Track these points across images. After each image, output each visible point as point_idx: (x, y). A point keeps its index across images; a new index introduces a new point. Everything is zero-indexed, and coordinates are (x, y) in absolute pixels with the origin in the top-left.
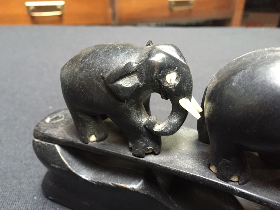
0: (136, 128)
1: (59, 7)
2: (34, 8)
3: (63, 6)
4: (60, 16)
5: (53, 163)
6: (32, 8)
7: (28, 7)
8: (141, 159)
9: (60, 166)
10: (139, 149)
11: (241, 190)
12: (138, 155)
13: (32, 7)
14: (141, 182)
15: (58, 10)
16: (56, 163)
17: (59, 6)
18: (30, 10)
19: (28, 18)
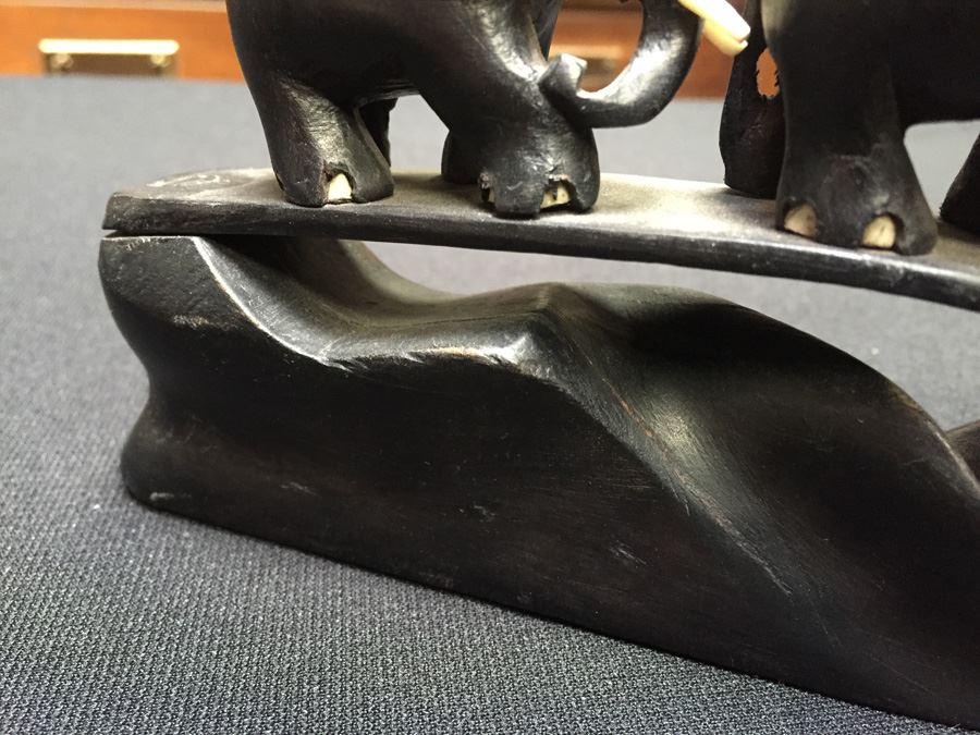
0: (512, 96)
1: (159, 61)
2: (69, 61)
5: (179, 313)
6: (61, 61)
8: (529, 223)
9: (209, 318)
10: (521, 183)
11: (907, 265)
12: (516, 208)
13: (62, 55)
14: (522, 340)
16: (191, 308)
17: (158, 57)
18: (55, 65)
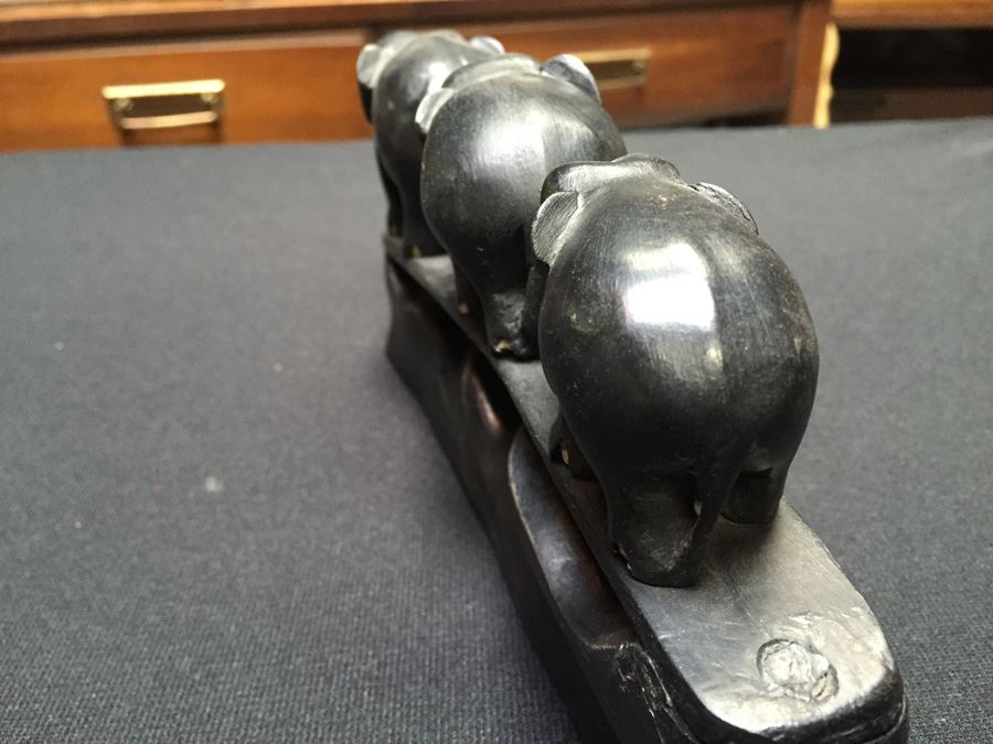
1: (209, 99)
2: (130, 104)
3: (219, 95)
4: (215, 126)
6: (123, 105)
7: (112, 102)
13: (122, 100)
15: (206, 107)
17: (207, 94)
18: (117, 110)
19: (113, 135)
